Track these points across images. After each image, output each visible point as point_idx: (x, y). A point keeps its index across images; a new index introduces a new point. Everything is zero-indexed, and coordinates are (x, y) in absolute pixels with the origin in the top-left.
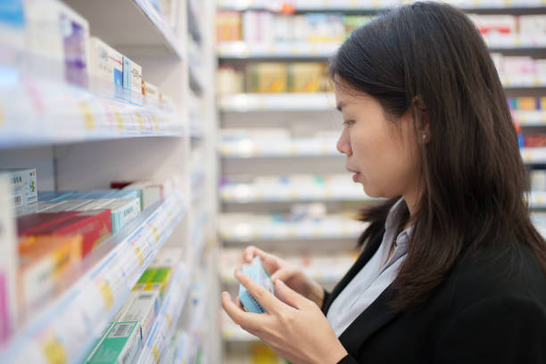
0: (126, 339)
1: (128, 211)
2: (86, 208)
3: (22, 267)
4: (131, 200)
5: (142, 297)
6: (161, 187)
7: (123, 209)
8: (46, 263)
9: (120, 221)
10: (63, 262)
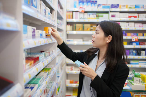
0: (41, 79)
1: (42, 57)
2: (35, 56)
3: (26, 64)
4: (43, 55)
5: (45, 73)
6: (49, 52)
7: (41, 57)
8: (29, 64)
9: (40, 58)
10: (31, 64)
